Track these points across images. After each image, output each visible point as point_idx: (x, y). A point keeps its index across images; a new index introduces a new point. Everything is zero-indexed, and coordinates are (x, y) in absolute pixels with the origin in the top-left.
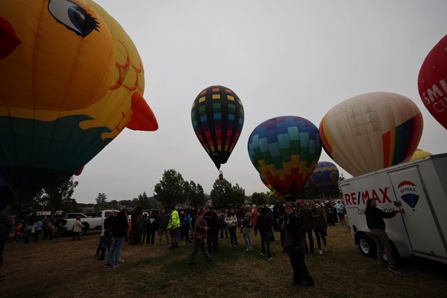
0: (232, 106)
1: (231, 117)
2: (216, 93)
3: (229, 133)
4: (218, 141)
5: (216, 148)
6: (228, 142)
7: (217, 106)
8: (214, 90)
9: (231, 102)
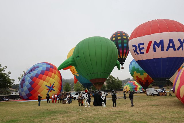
0: (125, 41)
1: (125, 45)
2: (119, 36)
3: (125, 51)
4: (121, 55)
5: (120, 57)
6: (124, 55)
7: (120, 41)
8: (118, 35)
9: (125, 39)
